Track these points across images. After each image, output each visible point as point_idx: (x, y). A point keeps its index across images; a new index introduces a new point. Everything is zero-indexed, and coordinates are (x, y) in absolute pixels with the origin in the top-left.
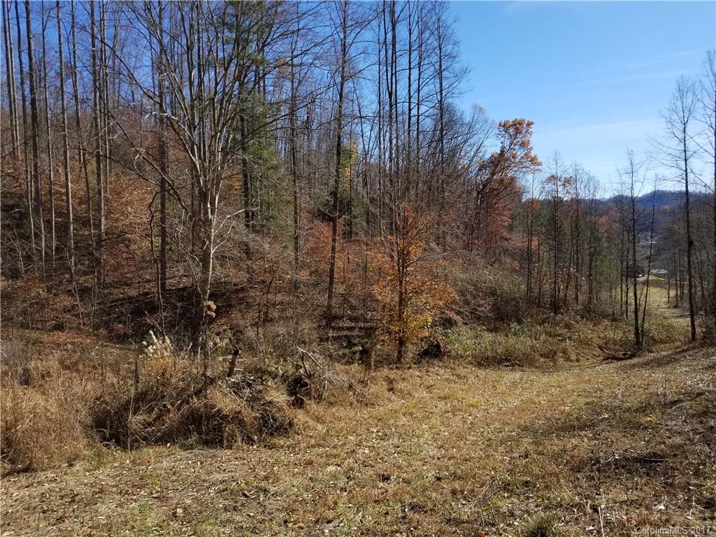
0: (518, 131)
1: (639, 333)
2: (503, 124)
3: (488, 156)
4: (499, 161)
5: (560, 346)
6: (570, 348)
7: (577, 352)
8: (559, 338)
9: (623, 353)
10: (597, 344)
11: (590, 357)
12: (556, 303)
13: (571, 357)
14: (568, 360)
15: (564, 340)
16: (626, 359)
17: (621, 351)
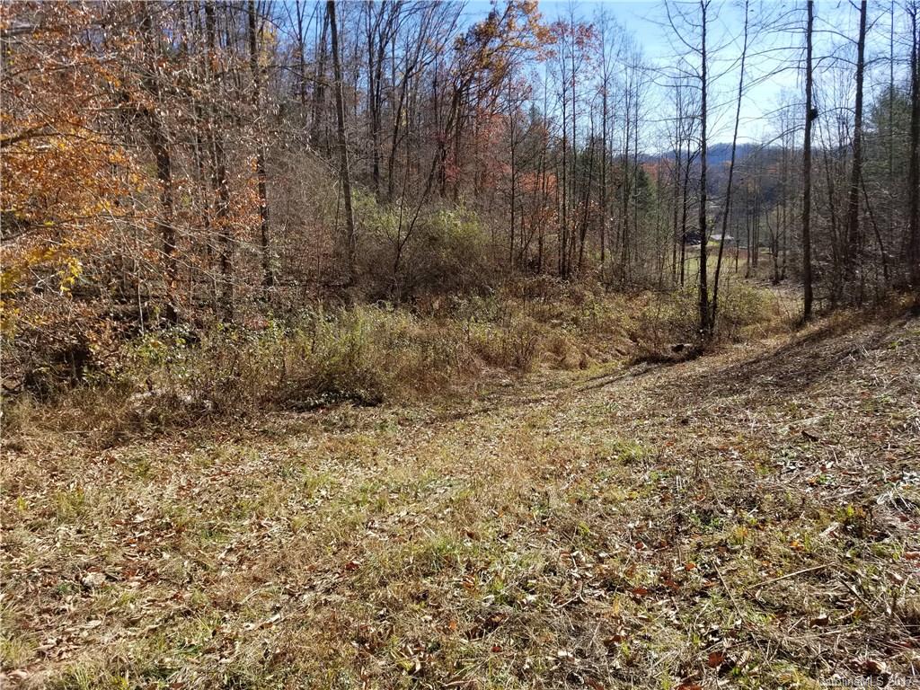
5: (551, 337)
6: (569, 340)
7: (584, 348)
8: (556, 321)
9: (675, 345)
10: (628, 331)
11: (610, 357)
12: (566, 263)
13: (568, 358)
14: (562, 365)
15: (561, 324)
16: (683, 360)
17: (669, 342)
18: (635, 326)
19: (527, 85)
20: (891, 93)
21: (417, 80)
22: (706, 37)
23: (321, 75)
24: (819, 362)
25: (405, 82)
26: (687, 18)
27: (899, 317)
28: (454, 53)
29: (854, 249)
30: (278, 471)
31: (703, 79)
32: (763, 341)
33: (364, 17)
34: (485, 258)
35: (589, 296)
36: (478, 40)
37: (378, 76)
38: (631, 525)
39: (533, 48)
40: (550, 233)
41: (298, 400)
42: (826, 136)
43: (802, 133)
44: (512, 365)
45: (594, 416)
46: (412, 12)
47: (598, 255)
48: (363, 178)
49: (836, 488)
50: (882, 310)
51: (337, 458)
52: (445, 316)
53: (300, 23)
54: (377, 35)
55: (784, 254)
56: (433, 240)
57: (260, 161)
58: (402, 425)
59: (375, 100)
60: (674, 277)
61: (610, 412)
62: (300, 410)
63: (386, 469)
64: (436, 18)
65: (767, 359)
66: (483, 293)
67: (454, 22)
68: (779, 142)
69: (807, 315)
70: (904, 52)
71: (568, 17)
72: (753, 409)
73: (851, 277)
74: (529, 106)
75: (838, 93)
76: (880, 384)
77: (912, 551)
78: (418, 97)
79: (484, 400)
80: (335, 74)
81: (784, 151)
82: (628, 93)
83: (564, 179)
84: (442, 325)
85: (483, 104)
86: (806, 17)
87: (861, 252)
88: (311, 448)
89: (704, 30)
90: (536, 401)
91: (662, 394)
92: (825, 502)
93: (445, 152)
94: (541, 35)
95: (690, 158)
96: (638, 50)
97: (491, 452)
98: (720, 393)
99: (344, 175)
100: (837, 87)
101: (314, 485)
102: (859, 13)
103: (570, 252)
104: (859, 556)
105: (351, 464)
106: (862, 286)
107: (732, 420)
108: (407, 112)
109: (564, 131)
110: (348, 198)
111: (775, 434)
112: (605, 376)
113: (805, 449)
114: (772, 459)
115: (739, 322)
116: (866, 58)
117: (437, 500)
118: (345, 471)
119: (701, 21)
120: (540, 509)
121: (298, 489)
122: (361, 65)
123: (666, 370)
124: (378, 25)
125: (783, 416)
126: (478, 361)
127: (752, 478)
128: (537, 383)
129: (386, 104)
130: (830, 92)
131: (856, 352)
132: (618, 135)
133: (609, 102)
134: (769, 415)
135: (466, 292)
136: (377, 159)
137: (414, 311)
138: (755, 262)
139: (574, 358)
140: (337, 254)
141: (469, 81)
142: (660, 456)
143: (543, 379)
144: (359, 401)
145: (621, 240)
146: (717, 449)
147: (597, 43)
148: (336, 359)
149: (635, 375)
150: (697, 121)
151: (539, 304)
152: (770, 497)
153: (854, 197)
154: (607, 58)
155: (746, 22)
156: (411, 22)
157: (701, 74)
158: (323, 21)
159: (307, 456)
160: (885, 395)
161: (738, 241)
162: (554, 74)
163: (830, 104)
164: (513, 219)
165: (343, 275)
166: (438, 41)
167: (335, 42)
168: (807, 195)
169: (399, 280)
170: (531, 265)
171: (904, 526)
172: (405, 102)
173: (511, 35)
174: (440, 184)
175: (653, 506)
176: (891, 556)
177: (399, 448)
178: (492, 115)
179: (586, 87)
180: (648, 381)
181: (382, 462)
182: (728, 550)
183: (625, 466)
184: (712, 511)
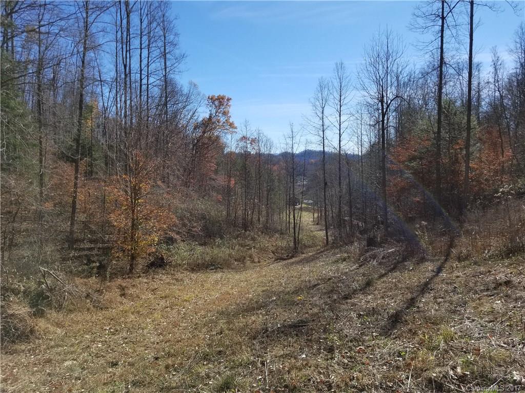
0: (221, 104)
1: (296, 241)
2: (210, 97)
3: (200, 119)
4: (208, 124)
6: (254, 254)
7: (259, 257)
8: (248, 247)
9: (287, 255)
14: (253, 262)
15: (251, 248)
16: (289, 259)
66: (221, 237)
123: (285, 261)
139: (256, 260)
149: (277, 263)
180: (280, 264)
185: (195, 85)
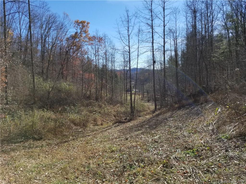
0: (83, 26)
1: (133, 107)
2: (76, 21)
5: (93, 117)
6: (98, 118)
7: (102, 120)
8: (94, 113)
9: (125, 118)
10: (113, 115)
11: (109, 122)
12: (97, 97)
13: (98, 123)
14: (96, 125)
15: (96, 113)
16: (127, 122)
17: (124, 117)
18: (115, 113)
19: (86, 51)
20: (171, 57)
21: (55, 48)
22: (130, 43)
23: (26, 45)
24: (158, 121)
25: (52, 48)
26: (125, 38)
27: (175, 110)
28: (66, 41)
29: (165, 94)
30: (6, 163)
31: (129, 52)
32: (146, 116)
33: (40, 30)
34: (75, 96)
35: (103, 106)
36: (73, 39)
37: (44, 46)
38: (112, 170)
39: (88, 42)
40: (93, 89)
41: (15, 140)
42: (158, 67)
43: (152, 66)
44: (82, 125)
45: (104, 139)
46: (54, 30)
47: (106, 95)
48: (39, 74)
49: (162, 155)
50: (172, 108)
51: (27, 158)
52: (63, 112)
53: (21, 30)
54: (44, 35)
55: (150, 95)
56: (59, 91)
57: (6, 68)
58: (48, 145)
59: (43, 52)
60: (124, 100)
61: (108, 138)
62: (15, 143)
63: (42, 160)
64: (61, 32)
65: (146, 121)
66: (74, 105)
67: (66, 34)
68: (148, 68)
69: (156, 109)
70: (173, 49)
71: (96, 35)
72: (143, 134)
73: (165, 100)
74: (87, 56)
75: (160, 57)
76: (172, 127)
77: (179, 170)
78: (56, 52)
79: (73, 136)
80: (31, 45)
81: (149, 70)
82: (112, 55)
83: (96, 75)
84: (62, 115)
85: (74, 55)
86: (152, 40)
87: (167, 94)
88: (18, 155)
89: (129, 41)
90: (89, 136)
91: (122, 132)
92: (159, 159)
93: (63, 67)
94: (89, 39)
95: (127, 71)
96: (114, 44)
97: (75, 152)
98: (136, 131)
99: (33, 72)
100: (159, 56)
101: (18, 167)
102: (163, 39)
103: (98, 94)
104: (167, 173)
105: (31, 159)
106: (167, 103)
107: (138, 138)
108: (52, 56)
109: (96, 63)
110: (34, 79)
111: (148, 141)
112: (107, 127)
113: (155, 145)
114: (147, 148)
115: (140, 112)
116: (165, 50)
117: (57, 168)
118: (29, 161)
119: (128, 39)
120: (87, 168)
121: (13, 169)
122: (39, 43)
123: (123, 125)
124: (44, 33)
125: (150, 136)
126: (72, 125)
127: (142, 154)
128: (89, 130)
129: (46, 53)
130: (158, 57)
131: (166, 119)
132: (110, 65)
133: (107, 56)
134: (147, 136)
135: (69, 105)
136: (43, 69)
137: (53, 111)
138: (144, 96)
139: (99, 123)
140: (30, 95)
141: (70, 49)
142: (120, 149)
143: (91, 129)
144: (35, 139)
145: (111, 91)
146: (134, 146)
147: (104, 42)
148: (27, 127)
149: (115, 127)
150: (128, 63)
151: (90, 108)
152: (146, 159)
153: (164, 81)
154: (106, 46)
155: (139, 40)
156: (54, 33)
157: (129, 51)
158: (28, 31)
159: (16, 158)
160: (173, 130)
161: (139, 91)
162: (93, 49)
163: (158, 60)
164: (83, 85)
165: (31, 101)
166: (61, 38)
167: (31, 36)
168: (154, 80)
169: (49, 102)
170: (88, 97)
171: (177, 164)
172: (52, 53)
173: (81, 38)
174: (62, 76)
175: (118, 164)
176: (174, 172)
177: (47, 153)
178: (76, 58)
179: (101, 52)
180: (119, 128)
181: (41, 158)
182: (136, 175)
183: (111, 153)
184: (132, 164)
185: (67, 15)
